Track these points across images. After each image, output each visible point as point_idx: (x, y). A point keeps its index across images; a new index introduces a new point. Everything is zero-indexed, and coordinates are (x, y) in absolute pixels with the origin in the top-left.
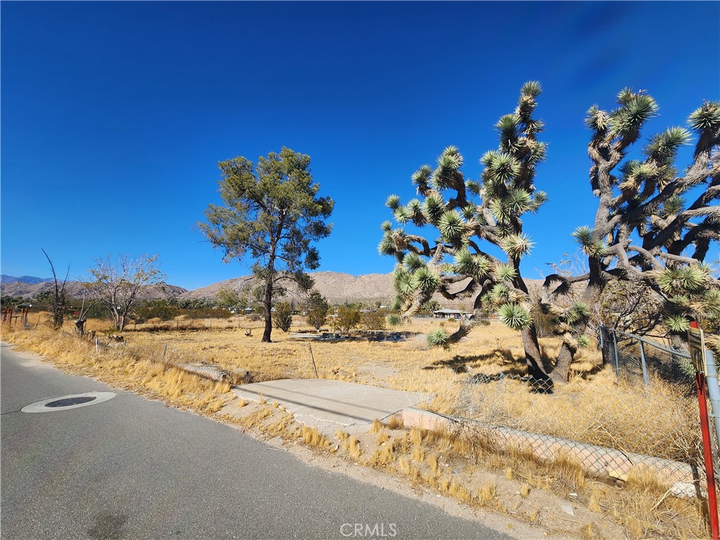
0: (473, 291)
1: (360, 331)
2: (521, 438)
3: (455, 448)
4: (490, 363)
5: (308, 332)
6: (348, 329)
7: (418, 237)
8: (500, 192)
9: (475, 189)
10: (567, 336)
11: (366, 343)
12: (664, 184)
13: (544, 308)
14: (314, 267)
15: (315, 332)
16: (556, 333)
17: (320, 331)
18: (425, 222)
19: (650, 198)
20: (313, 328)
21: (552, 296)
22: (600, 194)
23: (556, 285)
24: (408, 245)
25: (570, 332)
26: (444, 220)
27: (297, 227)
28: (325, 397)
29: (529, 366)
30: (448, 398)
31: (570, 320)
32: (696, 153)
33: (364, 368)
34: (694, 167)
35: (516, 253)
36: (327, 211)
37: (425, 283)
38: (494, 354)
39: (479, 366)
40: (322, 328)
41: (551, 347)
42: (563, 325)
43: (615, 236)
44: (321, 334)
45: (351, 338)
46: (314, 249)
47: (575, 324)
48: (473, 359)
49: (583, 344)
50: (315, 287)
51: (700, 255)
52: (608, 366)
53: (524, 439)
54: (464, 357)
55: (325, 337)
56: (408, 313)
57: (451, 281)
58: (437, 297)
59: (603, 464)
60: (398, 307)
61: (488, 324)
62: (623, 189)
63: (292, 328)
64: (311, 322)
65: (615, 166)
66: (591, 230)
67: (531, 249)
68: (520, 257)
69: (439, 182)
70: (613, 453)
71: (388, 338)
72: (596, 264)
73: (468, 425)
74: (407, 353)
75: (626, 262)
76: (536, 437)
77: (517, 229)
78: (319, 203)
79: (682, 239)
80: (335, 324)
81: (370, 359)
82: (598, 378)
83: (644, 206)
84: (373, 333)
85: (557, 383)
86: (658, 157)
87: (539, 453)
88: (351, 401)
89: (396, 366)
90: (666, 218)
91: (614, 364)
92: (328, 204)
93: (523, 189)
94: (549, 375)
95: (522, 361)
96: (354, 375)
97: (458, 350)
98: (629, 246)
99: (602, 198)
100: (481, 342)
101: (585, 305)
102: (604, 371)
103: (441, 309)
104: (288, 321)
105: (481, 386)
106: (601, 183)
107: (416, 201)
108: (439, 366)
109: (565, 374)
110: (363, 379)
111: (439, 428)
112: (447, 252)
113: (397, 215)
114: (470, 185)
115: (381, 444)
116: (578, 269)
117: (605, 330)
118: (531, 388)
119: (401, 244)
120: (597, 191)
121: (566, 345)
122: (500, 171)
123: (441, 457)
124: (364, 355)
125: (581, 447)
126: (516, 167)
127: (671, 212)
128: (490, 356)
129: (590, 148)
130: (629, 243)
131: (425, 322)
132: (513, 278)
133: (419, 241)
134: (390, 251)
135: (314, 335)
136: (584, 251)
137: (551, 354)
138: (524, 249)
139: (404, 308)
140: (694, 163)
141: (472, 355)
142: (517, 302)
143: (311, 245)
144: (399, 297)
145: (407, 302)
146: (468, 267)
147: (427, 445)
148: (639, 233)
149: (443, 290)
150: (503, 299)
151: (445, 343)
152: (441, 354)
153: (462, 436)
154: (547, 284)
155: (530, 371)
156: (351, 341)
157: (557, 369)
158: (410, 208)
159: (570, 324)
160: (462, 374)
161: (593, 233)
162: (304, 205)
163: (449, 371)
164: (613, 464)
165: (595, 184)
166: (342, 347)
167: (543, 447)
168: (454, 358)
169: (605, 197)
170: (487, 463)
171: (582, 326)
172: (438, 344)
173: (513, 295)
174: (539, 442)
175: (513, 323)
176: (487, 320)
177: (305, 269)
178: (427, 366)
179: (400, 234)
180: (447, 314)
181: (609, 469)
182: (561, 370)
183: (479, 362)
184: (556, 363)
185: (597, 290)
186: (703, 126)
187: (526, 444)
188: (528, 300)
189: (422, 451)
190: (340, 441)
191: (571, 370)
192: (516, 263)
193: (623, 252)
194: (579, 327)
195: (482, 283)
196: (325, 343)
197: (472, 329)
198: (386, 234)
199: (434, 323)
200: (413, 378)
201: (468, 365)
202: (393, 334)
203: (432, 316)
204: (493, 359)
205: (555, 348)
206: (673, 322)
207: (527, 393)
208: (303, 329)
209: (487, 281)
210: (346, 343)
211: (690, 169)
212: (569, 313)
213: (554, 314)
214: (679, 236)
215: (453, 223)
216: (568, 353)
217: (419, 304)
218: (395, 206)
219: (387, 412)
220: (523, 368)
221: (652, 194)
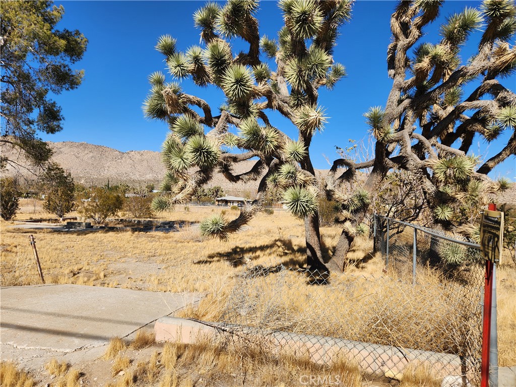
0: (258, 173)
1: (122, 220)
2: (298, 343)
3: (219, 366)
4: (270, 254)
5: (45, 220)
6: (106, 217)
7: (199, 99)
8: (298, 50)
9: (271, 50)
10: (348, 224)
11: (128, 235)
12: (448, 74)
13: (329, 194)
14: (52, 130)
15: (56, 221)
16: (337, 221)
17: (64, 220)
18: (208, 81)
19: (436, 86)
20: (54, 216)
21: (337, 182)
22: (395, 75)
23: (342, 170)
24: (184, 107)
25: (350, 220)
26: (230, 77)
27: (26, 67)
28: (45, 310)
29: (308, 257)
30: (219, 298)
31: (352, 208)
32: (481, 44)
33: (119, 266)
34: (478, 58)
35: (308, 127)
36: (74, 50)
37: (200, 155)
38: (275, 244)
39: (258, 257)
40: (67, 215)
41: (329, 236)
42: (345, 212)
43: (401, 122)
44: (65, 223)
45: (108, 229)
46: (54, 104)
47: (355, 212)
48: (253, 250)
49: (360, 232)
50: (54, 159)
51: (465, 148)
52: (378, 254)
53: (302, 344)
54: (243, 248)
55: (71, 227)
56: (180, 196)
57: (235, 159)
58: (218, 179)
59: (380, 364)
60: (168, 188)
61: (271, 213)
62: (417, 70)
63: (19, 216)
64: (49, 207)
65: (412, 44)
66: (383, 112)
67: (325, 124)
68: (312, 133)
69: (226, 24)
70: (391, 351)
71: (158, 228)
72: (381, 149)
73: (239, 333)
74: (180, 245)
75: (409, 149)
76: (314, 340)
77: (312, 100)
78: (62, 37)
79: (455, 131)
80: (87, 210)
81: (130, 254)
82: (370, 265)
83: (431, 92)
84: (139, 222)
85: (334, 274)
86: (453, 39)
87: (316, 359)
88: (84, 314)
89: (163, 261)
90: (445, 109)
91: (384, 252)
92: (76, 41)
93: (323, 51)
94: (326, 265)
95: (301, 250)
96: (102, 275)
97: (238, 240)
98: (414, 134)
99: (395, 80)
100: (263, 232)
101: (367, 192)
102: (374, 259)
103: (224, 196)
104: (12, 205)
105: (258, 281)
106: (397, 63)
107: (197, 50)
108: (215, 259)
109: (341, 264)
110: (113, 280)
111: (203, 341)
112: (233, 123)
113: (172, 64)
114: (266, 45)
115: (117, 373)
116: (362, 157)
117: (378, 218)
118: (308, 279)
119: (175, 104)
120: (392, 72)
121: (346, 233)
122: (300, 21)
123: (200, 380)
124: (122, 250)
125: (360, 347)
126: (318, 20)
127: (450, 103)
128: (271, 246)
129: (393, 20)
130: (413, 130)
131: (205, 210)
132: (303, 157)
133: (199, 104)
134: (159, 113)
135: (53, 225)
136: (373, 134)
137: (329, 243)
138: (317, 124)
139: (175, 189)
140: (477, 54)
141: (253, 245)
142: (304, 185)
143: (50, 97)
144: (171, 177)
145: (181, 183)
146: (255, 141)
147: (184, 366)
148: (420, 123)
149: (226, 170)
150: (290, 181)
151: (222, 231)
152: (217, 245)
153: (231, 348)
154: (334, 169)
155: (309, 261)
156: (107, 231)
157: (334, 259)
158: (189, 59)
159: (352, 212)
160: (240, 268)
161: (385, 115)
162: (35, 36)
163: (225, 264)
164: (390, 363)
165: (391, 64)
166: (93, 240)
167: (321, 352)
168: (233, 249)
169: (399, 79)
170: (258, 380)
171: (361, 215)
172: (213, 233)
173: (301, 176)
174: (318, 345)
175: (298, 208)
176: (270, 209)
177: (38, 131)
178: (201, 259)
179: (175, 92)
180: (230, 201)
181: (385, 369)
182: (338, 260)
183: (258, 253)
184: (334, 252)
185: (379, 178)
186: (493, 14)
187: (303, 349)
188: (314, 183)
189: (176, 375)
190: (52, 376)
191: (347, 259)
192: (307, 140)
193: (407, 138)
194: (359, 215)
195: (268, 164)
196: (68, 236)
197: (253, 216)
198: (155, 89)
199: (215, 211)
200: (181, 276)
201: (247, 257)
202: (165, 224)
203: (214, 203)
204: (274, 249)
205: (333, 237)
206: (441, 211)
207: (305, 284)
208: (37, 217)
209: (275, 160)
210: (100, 235)
211: (474, 59)
212: (352, 200)
213: (337, 202)
214: (453, 128)
215: (240, 81)
216: (346, 241)
217: (194, 184)
218: (169, 51)
219: (136, 324)
220: (301, 258)
221: (438, 82)
